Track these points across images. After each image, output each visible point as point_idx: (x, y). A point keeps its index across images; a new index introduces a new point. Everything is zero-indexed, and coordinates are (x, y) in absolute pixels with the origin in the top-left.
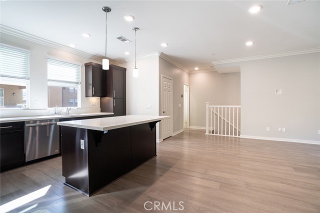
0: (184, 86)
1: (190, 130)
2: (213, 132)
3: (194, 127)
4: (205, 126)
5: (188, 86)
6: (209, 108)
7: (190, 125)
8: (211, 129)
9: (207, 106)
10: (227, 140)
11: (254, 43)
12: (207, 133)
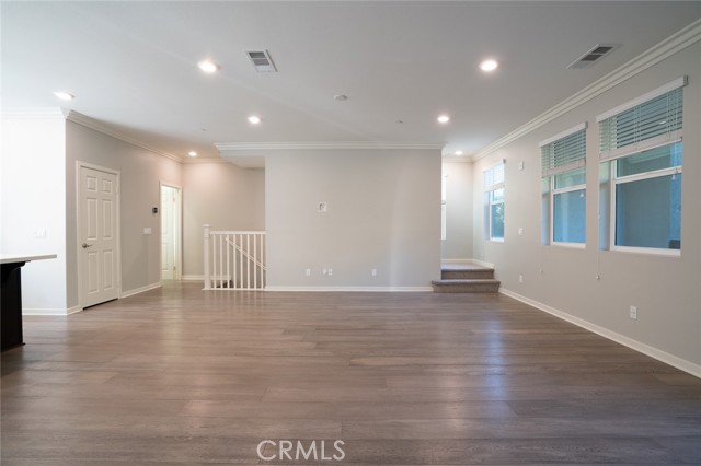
0: (163, 188)
1: (184, 284)
2: (225, 285)
3: (189, 278)
4: (202, 273)
5: (178, 189)
6: (210, 236)
7: (183, 273)
8: (215, 278)
9: (206, 232)
10: (239, 298)
11: (261, 120)
12: (207, 287)
